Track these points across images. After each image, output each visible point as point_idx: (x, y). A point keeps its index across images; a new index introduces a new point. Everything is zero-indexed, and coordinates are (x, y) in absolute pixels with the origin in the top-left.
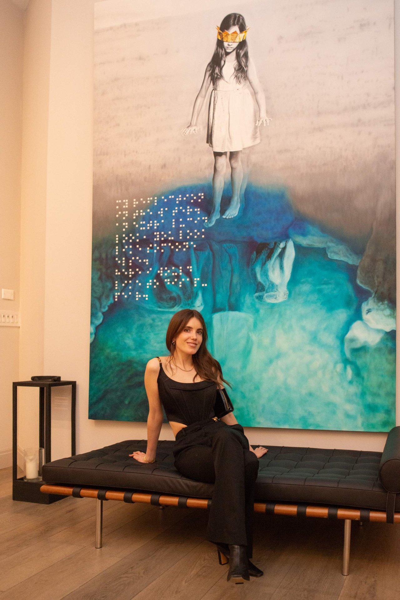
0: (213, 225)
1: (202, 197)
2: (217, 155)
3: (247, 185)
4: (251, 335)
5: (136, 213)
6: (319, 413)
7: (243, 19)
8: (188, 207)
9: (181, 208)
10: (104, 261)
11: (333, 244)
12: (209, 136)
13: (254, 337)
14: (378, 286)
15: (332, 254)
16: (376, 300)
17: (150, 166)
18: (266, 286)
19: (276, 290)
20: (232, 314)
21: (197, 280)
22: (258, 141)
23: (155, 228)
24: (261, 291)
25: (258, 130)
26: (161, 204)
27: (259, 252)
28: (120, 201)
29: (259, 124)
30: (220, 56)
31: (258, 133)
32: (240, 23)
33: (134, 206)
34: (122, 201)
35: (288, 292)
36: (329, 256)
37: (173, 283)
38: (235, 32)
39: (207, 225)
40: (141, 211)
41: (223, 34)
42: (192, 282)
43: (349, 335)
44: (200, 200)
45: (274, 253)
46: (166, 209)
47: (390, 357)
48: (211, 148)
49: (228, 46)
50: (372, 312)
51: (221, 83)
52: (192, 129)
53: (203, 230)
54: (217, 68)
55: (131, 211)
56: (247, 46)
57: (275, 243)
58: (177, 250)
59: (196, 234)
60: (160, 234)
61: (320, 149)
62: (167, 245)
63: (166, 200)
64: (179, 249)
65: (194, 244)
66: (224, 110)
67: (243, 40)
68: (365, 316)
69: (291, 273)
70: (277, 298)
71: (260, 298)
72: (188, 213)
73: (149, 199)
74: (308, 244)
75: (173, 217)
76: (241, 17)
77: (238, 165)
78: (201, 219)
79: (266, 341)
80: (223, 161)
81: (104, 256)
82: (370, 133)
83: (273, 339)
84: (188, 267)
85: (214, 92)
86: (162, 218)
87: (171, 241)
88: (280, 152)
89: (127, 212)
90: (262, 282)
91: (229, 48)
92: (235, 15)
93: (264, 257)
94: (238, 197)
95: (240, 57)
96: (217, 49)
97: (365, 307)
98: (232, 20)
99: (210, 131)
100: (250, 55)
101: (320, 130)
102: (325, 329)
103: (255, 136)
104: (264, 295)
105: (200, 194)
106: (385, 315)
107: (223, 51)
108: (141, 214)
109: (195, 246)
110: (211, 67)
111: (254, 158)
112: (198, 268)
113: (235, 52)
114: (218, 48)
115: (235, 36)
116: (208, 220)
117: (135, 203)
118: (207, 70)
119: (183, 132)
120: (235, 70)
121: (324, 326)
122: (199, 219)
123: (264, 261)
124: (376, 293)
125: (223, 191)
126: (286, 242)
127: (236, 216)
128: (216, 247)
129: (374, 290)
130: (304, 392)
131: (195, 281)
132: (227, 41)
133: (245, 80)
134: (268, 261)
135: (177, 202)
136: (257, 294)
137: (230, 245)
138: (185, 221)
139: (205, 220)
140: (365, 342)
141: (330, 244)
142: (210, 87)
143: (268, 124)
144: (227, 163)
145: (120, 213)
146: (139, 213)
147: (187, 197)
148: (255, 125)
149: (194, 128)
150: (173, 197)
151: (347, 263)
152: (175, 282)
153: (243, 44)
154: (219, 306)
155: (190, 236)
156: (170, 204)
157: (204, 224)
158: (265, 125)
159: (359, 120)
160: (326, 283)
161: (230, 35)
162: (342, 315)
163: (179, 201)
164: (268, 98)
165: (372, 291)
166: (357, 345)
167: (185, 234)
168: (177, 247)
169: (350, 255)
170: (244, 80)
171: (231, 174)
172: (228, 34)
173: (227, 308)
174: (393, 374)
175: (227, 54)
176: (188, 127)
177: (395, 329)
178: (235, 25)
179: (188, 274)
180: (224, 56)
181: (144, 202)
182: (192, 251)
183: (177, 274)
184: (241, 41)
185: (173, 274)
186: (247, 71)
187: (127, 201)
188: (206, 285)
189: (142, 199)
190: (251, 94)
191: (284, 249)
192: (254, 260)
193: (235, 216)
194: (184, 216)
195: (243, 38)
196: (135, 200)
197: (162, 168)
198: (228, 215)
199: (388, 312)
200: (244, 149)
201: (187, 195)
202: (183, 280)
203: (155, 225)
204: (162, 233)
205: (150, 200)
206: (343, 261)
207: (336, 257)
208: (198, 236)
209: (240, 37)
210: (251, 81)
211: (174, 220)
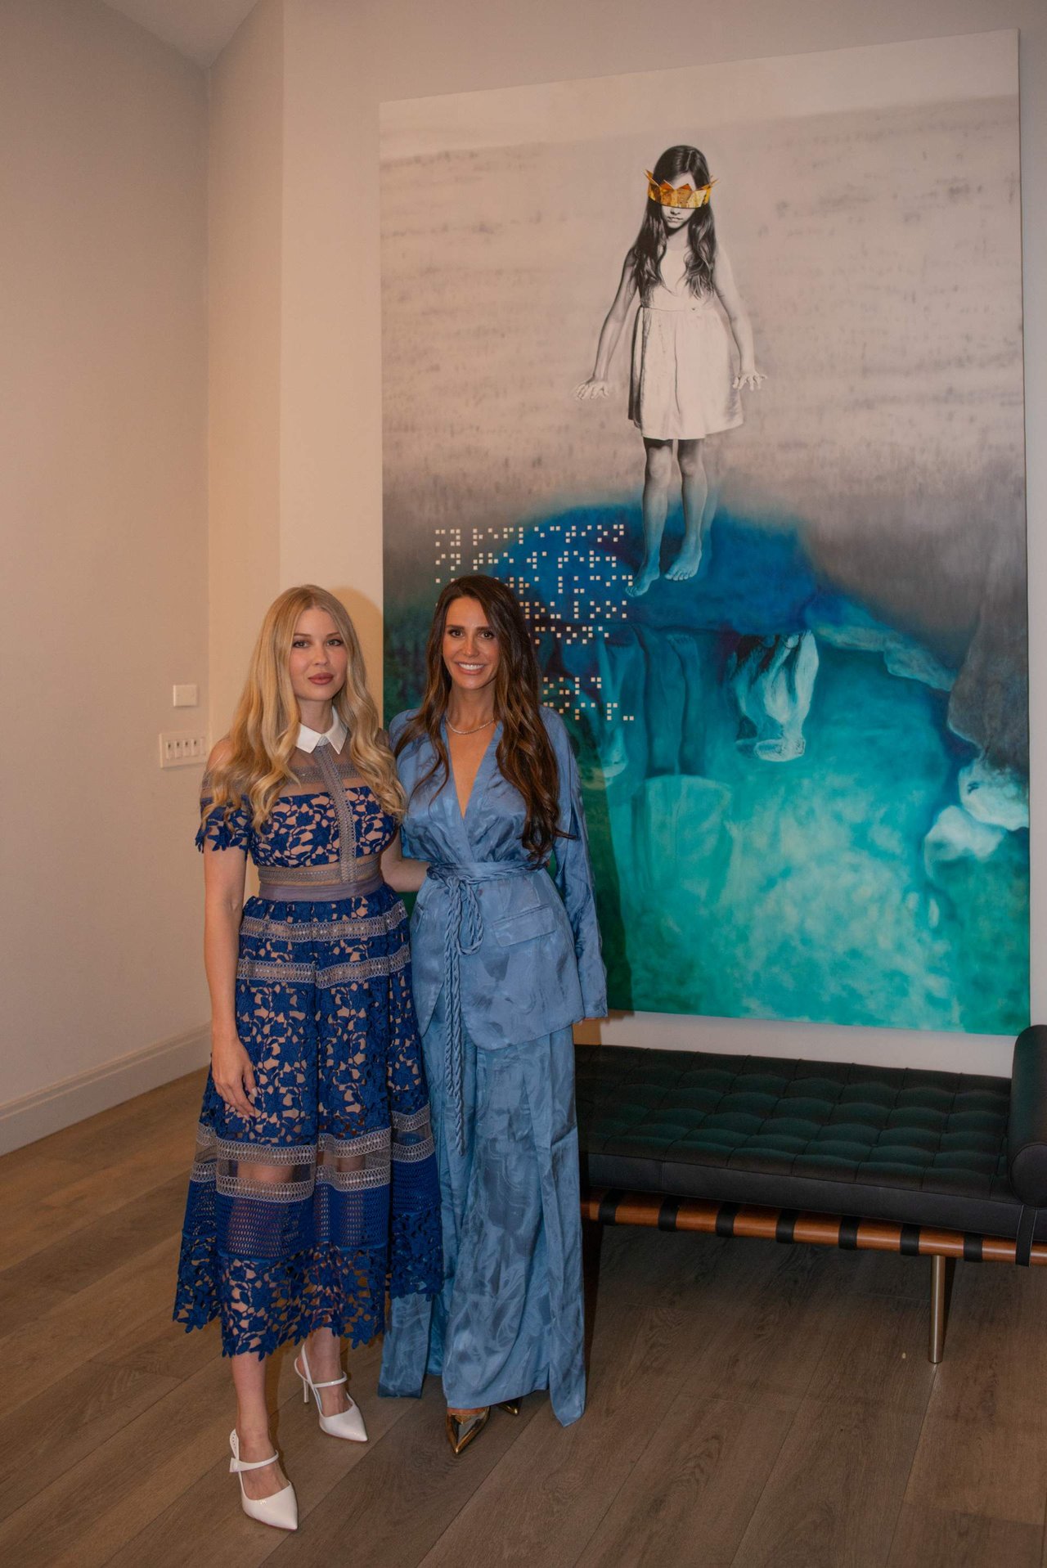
0: (645, 594)
1: (622, 533)
2: (652, 445)
3: (715, 514)
4: (728, 827)
5: (478, 559)
6: (872, 992)
7: (703, 160)
8: (592, 553)
9: (576, 553)
10: (411, 657)
11: (899, 646)
12: (635, 404)
13: (735, 831)
14: (992, 737)
15: (896, 667)
16: (987, 765)
17: (506, 463)
18: (759, 727)
19: (779, 735)
20: (687, 781)
21: (612, 706)
22: (738, 421)
23: (521, 592)
24: (748, 736)
25: (738, 398)
26: (533, 542)
27: (743, 655)
28: (443, 532)
29: (739, 384)
30: (655, 235)
31: (738, 405)
32: (695, 169)
33: (475, 543)
34: (448, 532)
35: (804, 740)
36: (890, 671)
37: (561, 711)
38: (686, 187)
39: (633, 593)
40: (490, 555)
41: (661, 189)
42: (601, 710)
43: (932, 835)
44: (615, 540)
45: (774, 659)
46: (544, 554)
47: (1018, 883)
48: (639, 430)
49: (671, 216)
50: (978, 790)
51: (657, 293)
52: (597, 387)
53: (624, 603)
54: (649, 261)
55: (469, 553)
56: (712, 218)
57: (778, 638)
58: (569, 642)
59: (609, 609)
60: (532, 606)
61: (869, 445)
62: (548, 630)
63: (542, 535)
64: (573, 639)
65: (604, 631)
66: (664, 352)
67: (703, 204)
68: (966, 797)
69: (810, 700)
70: (783, 752)
71: (747, 750)
72: (592, 565)
73: (505, 530)
74: (846, 643)
75: (560, 573)
76: (698, 156)
77: (697, 468)
78: (619, 578)
79: (761, 841)
80: (664, 460)
81: (410, 646)
82: (972, 420)
83: (775, 838)
84: (593, 680)
85: (644, 311)
86: (535, 573)
87: (556, 622)
88: (785, 446)
89: (458, 556)
90: (751, 718)
91: (673, 220)
92: (686, 149)
93: (754, 666)
94: (697, 540)
95: (698, 238)
96: (648, 220)
97: (965, 778)
98: (679, 160)
99: (635, 394)
100: (719, 237)
101: (869, 404)
102: (882, 821)
103: (731, 411)
104: (755, 744)
105: (615, 527)
106: (1005, 795)
107: (662, 226)
108: (490, 561)
109: (606, 635)
110: (635, 257)
111: (730, 457)
112: (614, 681)
113: (685, 231)
114: (651, 218)
115: (686, 196)
116: (637, 581)
117: (477, 537)
118: (628, 263)
119: (578, 392)
120: (687, 267)
121: (881, 813)
122: (614, 578)
123: (754, 674)
124: (987, 751)
125: (666, 521)
126: (801, 636)
127: (695, 576)
128: (652, 639)
129: (983, 744)
130: (841, 948)
131: (609, 708)
132: (669, 205)
133: (709, 289)
134: (763, 674)
135: (568, 541)
136: (740, 742)
137: (682, 636)
138: (584, 582)
139: (627, 581)
140: (966, 850)
141: (891, 645)
142: (633, 301)
143: (759, 387)
144: (673, 463)
145: (443, 556)
146: (486, 558)
147: (587, 532)
148: (732, 388)
149: (601, 384)
150: (558, 528)
151: (926, 686)
152: (566, 710)
153: (703, 214)
154: (659, 763)
155: (597, 614)
156: (553, 544)
157: (626, 589)
158: (752, 388)
159: (950, 391)
160: (884, 726)
161: (676, 192)
162: (918, 793)
163: (571, 537)
164: (757, 332)
165: (979, 747)
166: (950, 856)
167: (586, 610)
168: (569, 635)
169: (934, 669)
170: (705, 289)
171: (681, 488)
172: (670, 190)
173: (677, 768)
174: (1024, 917)
175: (671, 232)
176: (588, 382)
177: (1027, 826)
178: (686, 172)
179: (592, 693)
180: (664, 235)
181: (496, 536)
182: (602, 646)
183: (570, 692)
184: (700, 206)
185: (561, 692)
186: (712, 271)
187: (458, 531)
188: (632, 718)
189: (490, 530)
190: (723, 319)
191: (796, 650)
192: (733, 670)
193: (691, 576)
194: (584, 569)
195: (704, 201)
196: (475, 531)
197: (534, 465)
198: (677, 573)
199: (1012, 790)
200: (709, 436)
201: (589, 527)
202: (583, 705)
203: (521, 585)
204: (537, 604)
205: (508, 533)
206: (920, 682)
207: (904, 673)
208: (612, 614)
209: (697, 198)
210: (722, 293)
211: (560, 579)
